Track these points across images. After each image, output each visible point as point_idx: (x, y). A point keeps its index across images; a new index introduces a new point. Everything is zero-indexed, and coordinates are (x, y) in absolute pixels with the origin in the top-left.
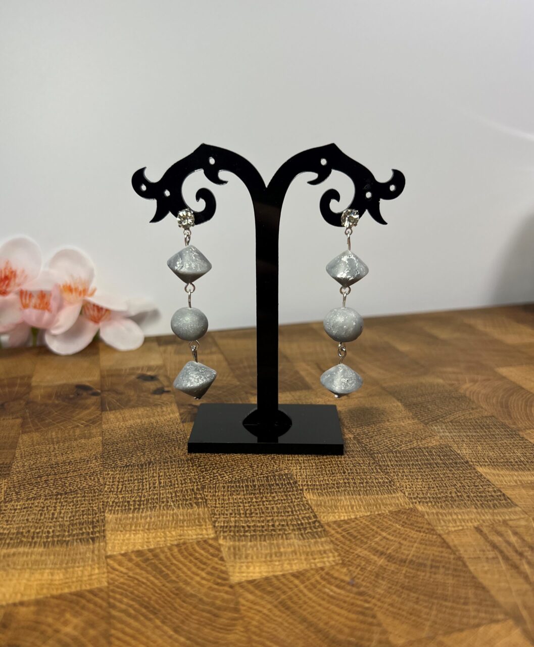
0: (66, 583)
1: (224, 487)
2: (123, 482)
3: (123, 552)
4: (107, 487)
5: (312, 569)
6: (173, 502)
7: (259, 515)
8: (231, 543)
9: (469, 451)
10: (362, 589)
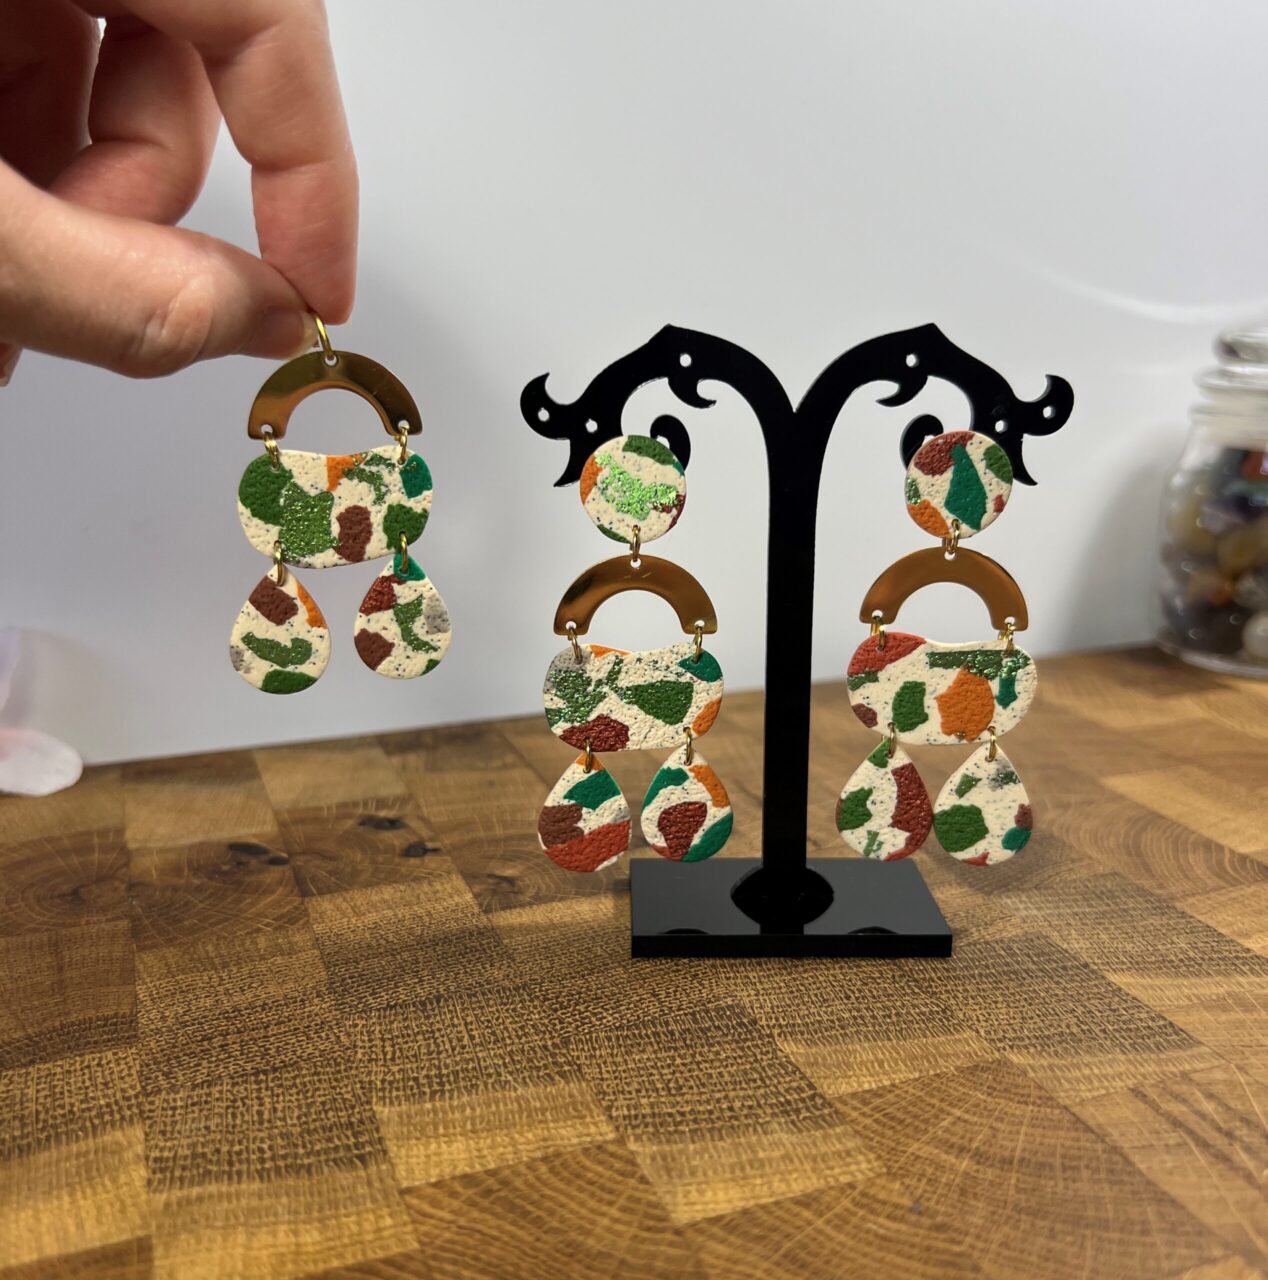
0: (330, 1249)
1: (609, 1039)
2: (392, 1039)
3: (433, 1180)
4: (360, 1051)
5: (831, 1188)
6: (511, 1073)
7: (695, 1090)
8: (655, 1148)
9: (1085, 944)
10: (939, 1219)
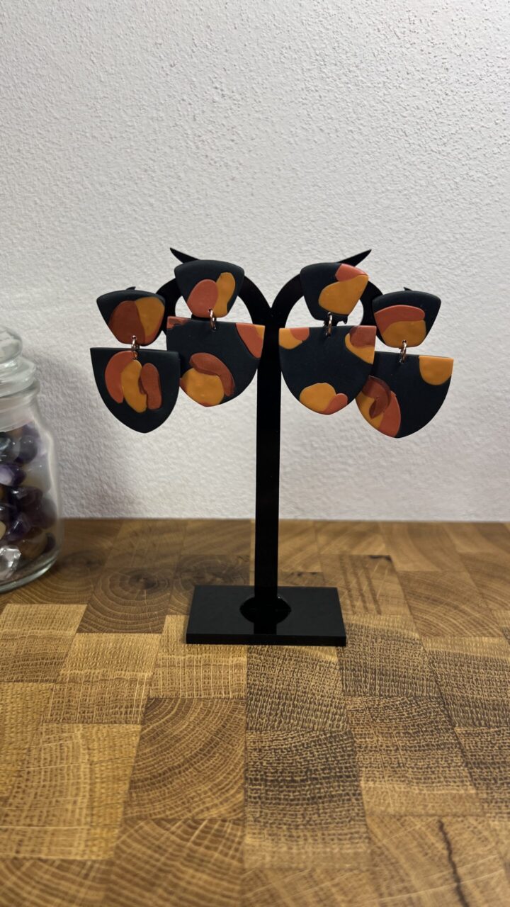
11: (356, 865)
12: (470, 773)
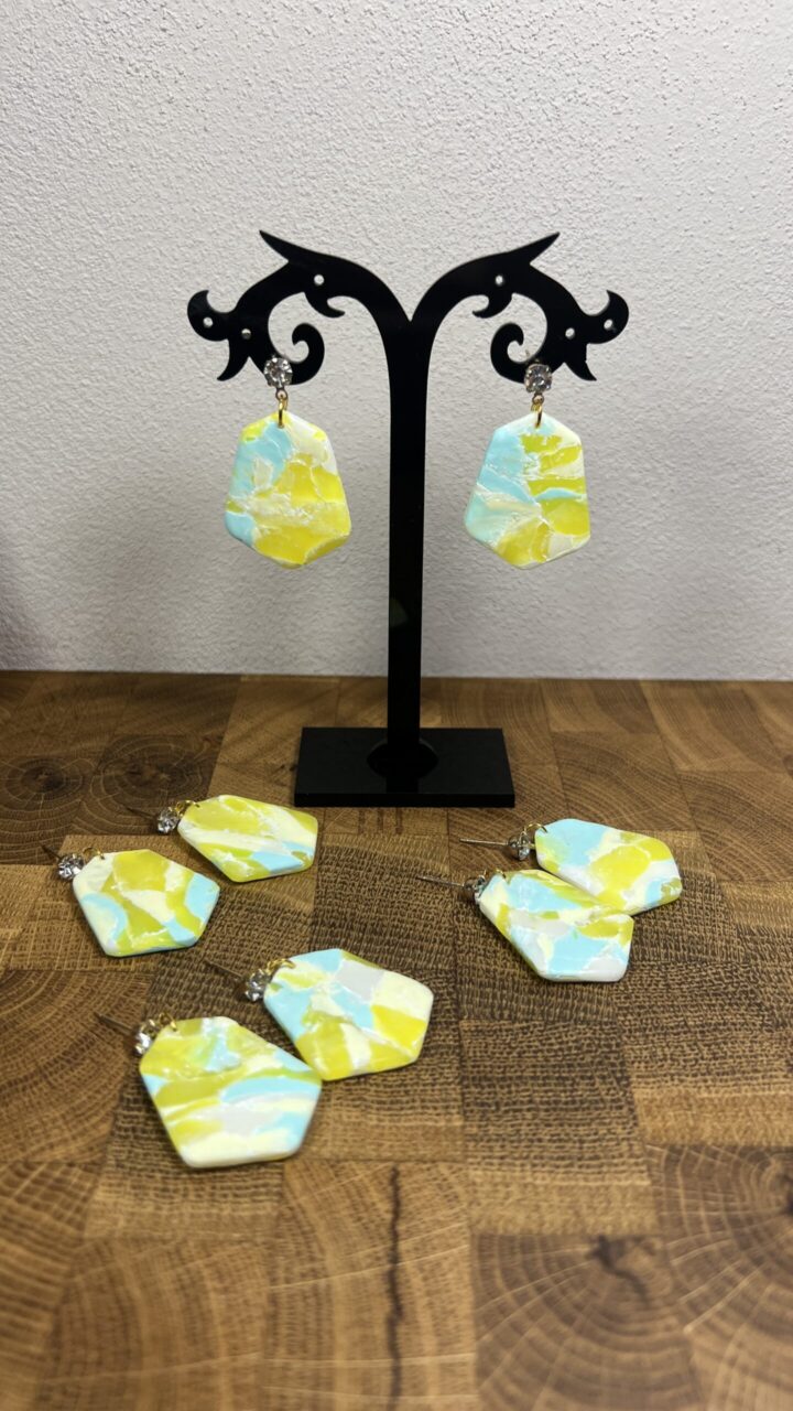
11: (249, 1235)
12: (463, 1094)
